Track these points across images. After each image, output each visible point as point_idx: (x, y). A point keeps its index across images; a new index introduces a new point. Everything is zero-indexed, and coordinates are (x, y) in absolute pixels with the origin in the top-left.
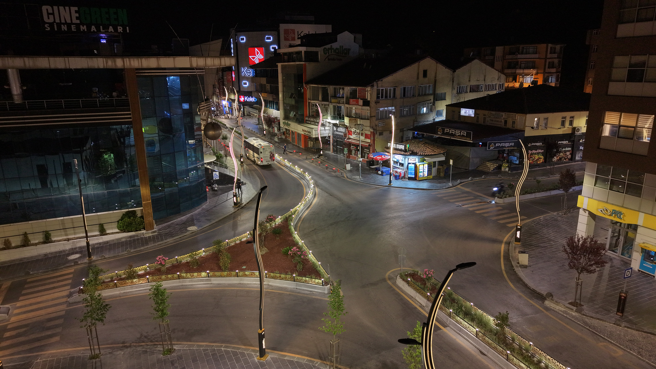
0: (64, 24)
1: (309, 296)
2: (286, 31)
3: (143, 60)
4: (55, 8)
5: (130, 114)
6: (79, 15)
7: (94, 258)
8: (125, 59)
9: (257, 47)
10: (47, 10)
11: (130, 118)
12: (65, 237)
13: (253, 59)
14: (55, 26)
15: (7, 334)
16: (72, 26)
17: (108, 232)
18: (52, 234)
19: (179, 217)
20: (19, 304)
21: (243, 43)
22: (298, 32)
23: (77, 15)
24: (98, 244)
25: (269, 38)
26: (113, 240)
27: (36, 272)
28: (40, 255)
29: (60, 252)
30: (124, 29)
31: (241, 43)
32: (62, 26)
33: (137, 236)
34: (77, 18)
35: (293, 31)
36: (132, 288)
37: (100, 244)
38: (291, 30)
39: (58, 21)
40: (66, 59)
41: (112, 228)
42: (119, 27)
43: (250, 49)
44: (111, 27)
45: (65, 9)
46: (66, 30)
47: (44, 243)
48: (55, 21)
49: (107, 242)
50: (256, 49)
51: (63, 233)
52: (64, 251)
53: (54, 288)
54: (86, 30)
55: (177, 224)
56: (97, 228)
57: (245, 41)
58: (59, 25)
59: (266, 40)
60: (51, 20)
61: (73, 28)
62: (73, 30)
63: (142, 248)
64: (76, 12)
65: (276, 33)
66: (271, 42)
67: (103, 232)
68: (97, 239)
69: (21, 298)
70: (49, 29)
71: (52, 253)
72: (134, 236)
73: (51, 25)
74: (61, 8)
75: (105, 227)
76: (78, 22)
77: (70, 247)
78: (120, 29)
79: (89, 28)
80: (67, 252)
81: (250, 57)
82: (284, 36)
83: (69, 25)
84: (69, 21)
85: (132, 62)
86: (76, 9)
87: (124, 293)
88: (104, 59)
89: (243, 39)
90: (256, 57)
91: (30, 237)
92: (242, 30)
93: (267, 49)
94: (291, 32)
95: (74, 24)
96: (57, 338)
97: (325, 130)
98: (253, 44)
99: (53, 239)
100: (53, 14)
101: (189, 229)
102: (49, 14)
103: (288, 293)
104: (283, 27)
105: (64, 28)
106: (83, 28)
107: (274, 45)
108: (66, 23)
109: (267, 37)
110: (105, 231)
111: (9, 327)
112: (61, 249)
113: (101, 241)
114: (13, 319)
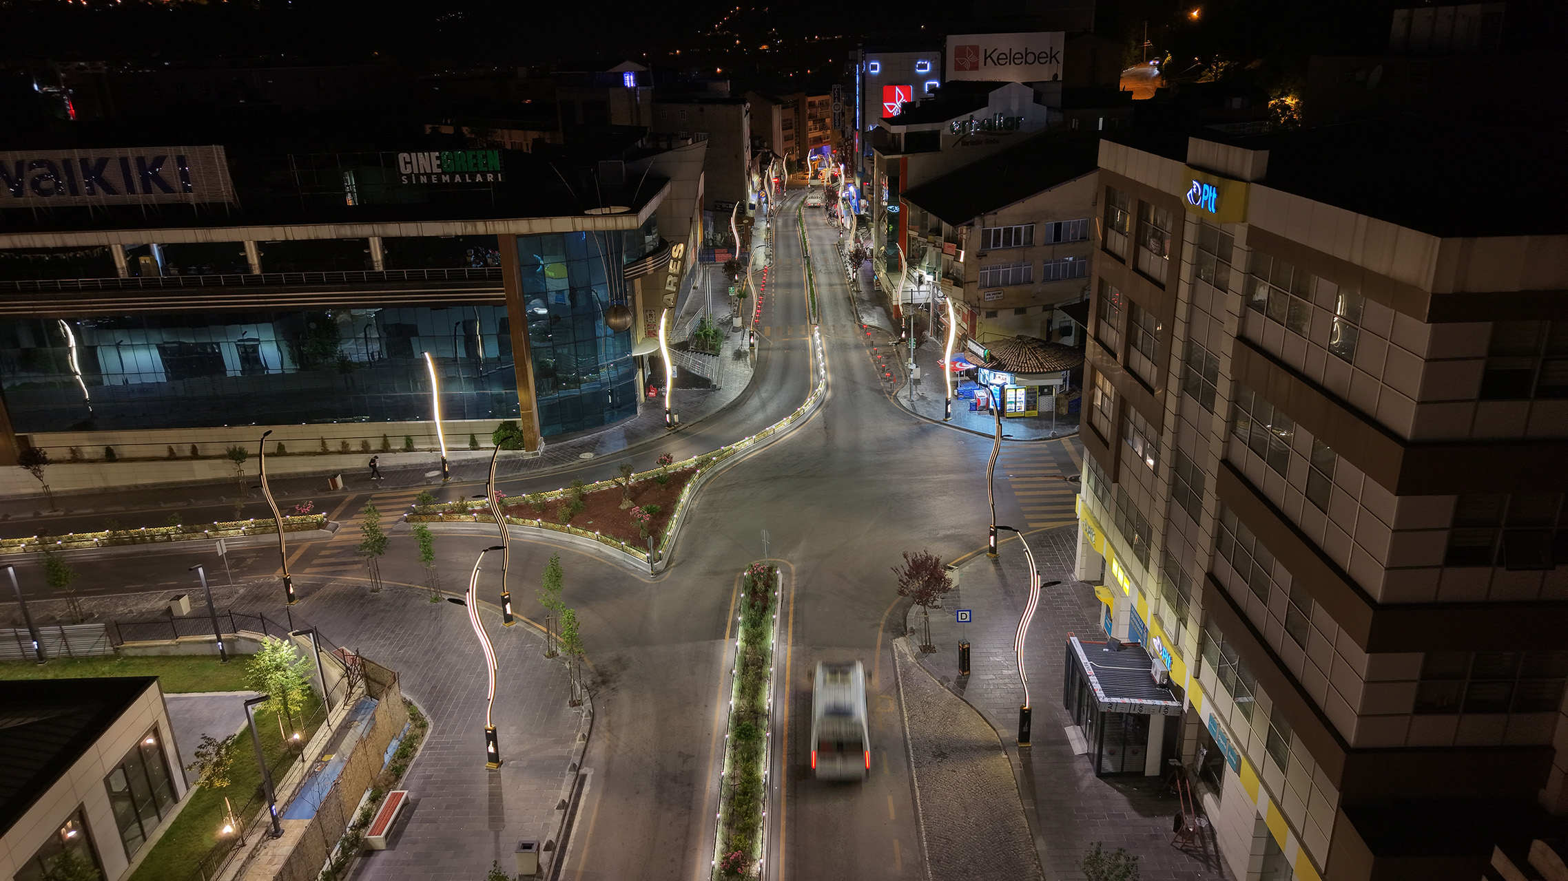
0: (423, 175)
1: (628, 572)
2: (960, 51)
3: (511, 223)
4: (413, 155)
5: (502, 291)
6: (441, 162)
7: (450, 479)
8: (487, 223)
9: (899, 84)
10: (404, 158)
11: (503, 296)
12: (430, 446)
13: (891, 110)
14: (413, 178)
15: (323, 553)
16: (433, 176)
17: (482, 446)
18: (415, 440)
19: (582, 435)
20: (349, 522)
21: (875, 74)
22: (986, 50)
23: (439, 162)
24: (465, 460)
25: (924, 67)
26: (483, 459)
27: (385, 487)
28: (398, 466)
29: (422, 465)
30: (496, 177)
31: (871, 74)
32: (421, 176)
33: (514, 456)
34: (439, 166)
35: (975, 49)
36: (458, 525)
37: (468, 460)
38: (971, 47)
39: (416, 171)
40: (419, 224)
41: (487, 442)
42: (488, 175)
43: (886, 89)
44: (478, 175)
45: (424, 155)
46: (426, 182)
47: (405, 450)
48: (412, 172)
49: (477, 460)
50: (897, 89)
51: (428, 441)
52: (426, 464)
53: (390, 510)
54: (449, 181)
55: (573, 447)
56: (468, 439)
57: (877, 71)
58: (418, 176)
59: (918, 71)
60: (409, 171)
61: (434, 178)
62: (434, 182)
63: (510, 475)
64: (437, 158)
65: (937, 54)
66: (927, 73)
67: (474, 445)
68: (466, 454)
69: (355, 516)
70: (406, 182)
71: (411, 465)
72: (510, 456)
73: (409, 177)
74: (420, 155)
75: (477, 438)
76: (439, 171)
77: (434, 461)
78: (490, 177)
79: (452, 178)
80: (429, 467)
81: (885, 104)
82: (956, 61)
83: (429, 176)
84: (429, 171)
85: (496, 226)
86: (437, 154)
87: (449, 529)
88: (463, 223)
89: (874, 68)
90: (896, 106)
91: (390, 440)
92: (876, 47)
93: (919, 88)
94: (970, 53)
95: (435, 174)
96: (360, 566)
97: (919, 291)
98: (893, 78)
99: (416, 447)
100: (411, 163)
101: (582, 456)
102: (406, 163)
103: (610, 564)
104: (954, 41)
105: (424, 179)
106: (446, 178)
107: (933, 80)
108: (425, 173)
109: (919, 63)
110: (477, 445)
111: (328, 546)
112: (423, 462)
113: (470, 457)
114: (336, 538)
